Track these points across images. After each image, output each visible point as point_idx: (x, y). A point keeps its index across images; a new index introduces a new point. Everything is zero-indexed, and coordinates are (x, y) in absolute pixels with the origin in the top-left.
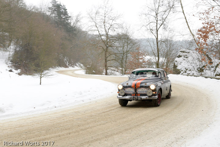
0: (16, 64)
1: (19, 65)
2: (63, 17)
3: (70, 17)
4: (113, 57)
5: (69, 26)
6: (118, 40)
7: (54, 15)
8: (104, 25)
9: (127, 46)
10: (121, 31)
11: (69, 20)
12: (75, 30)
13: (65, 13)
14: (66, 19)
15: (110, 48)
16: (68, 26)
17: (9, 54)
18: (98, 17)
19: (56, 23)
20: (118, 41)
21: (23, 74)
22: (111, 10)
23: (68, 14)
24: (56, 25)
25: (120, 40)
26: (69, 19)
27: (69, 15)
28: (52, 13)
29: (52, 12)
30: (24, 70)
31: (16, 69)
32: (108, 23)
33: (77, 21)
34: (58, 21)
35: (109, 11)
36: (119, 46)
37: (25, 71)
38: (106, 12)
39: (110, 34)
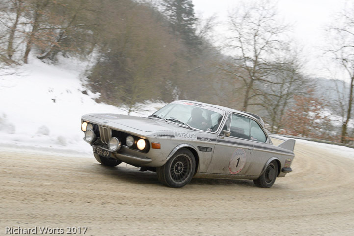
0: (95, 82)
1: (100, 85)
2: (185, 19)
3: (196, 19)
4: (260, 99)
5: (192, 35)
6: (275, 71)
7: (170, 13)
8: (254, 40)
9: (290, 84)
10: (284, 55)
11: (194, 25)
12: (201, 43)
13: (190, 12)
14: (189, 22)
15: (257, 82)
16: (190, 34)
17: (88, 66)
18: (247, 23)
19: (172, 26)
20: (273, 73)
21: (103, 101)
22: (273, 15)
23: (194, 15)
24: (171, 30)
25: (278, 70)
26: (193, 23)
27: (196, 16)
28: (168, 9)
29: (168, 7)
30: (105, 95)
31: (94, 92)
32: (262, 37)
33: (208, 28)
34: (176, 23)
35: (268, 16)
36: (275, 81)
37: (107, 98)
38: (262, 17)
39: (262, 57)
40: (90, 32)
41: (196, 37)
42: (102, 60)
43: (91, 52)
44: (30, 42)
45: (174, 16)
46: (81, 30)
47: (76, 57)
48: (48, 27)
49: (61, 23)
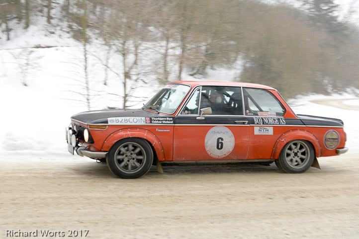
2: (324, 8)
3: (336, 6)
5: (335, 23)
7: (307, 6)
14: (329, 11)
16: (332, 22)
24: (311, 22)
26: (334, 11)
27: (336, 2)
40: (232, 42)
41: (339, 23)
42: (248, 65)
43: (235, 60)
44: (181, 63)
45: (312, 9)
46: (223, 42)
47: (224, 67)
48: (194, 46)
49: (205, 40)
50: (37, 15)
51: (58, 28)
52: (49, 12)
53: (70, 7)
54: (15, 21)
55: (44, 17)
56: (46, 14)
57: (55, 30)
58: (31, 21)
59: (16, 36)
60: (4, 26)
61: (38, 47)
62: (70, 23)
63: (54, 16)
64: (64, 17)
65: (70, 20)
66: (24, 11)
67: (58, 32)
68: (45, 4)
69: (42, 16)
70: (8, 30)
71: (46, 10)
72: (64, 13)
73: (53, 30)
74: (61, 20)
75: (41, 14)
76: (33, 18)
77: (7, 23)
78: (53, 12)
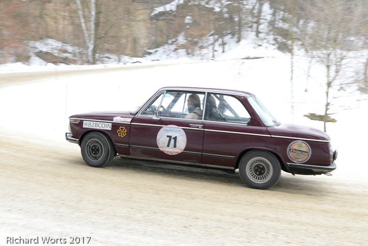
50: (247, 31)
51: (265, 41)
52: (257, 28)
53: (276, 23)
54: (229, 36)
55: (253, 32)
56: (255, 29)
57: (263, 43)
58: (242, 36)
59: (230, 49)
60: (220, 41)
61: (248, 58)
62: (276, 37)
63: (262, 31)
64: (270, 31)
65: (276, 34)
66: (237, 28)
67: (265, 44)
68: (254, 21)
69: (252, 31)
70: (224, 44)
71: (255, 25)
72: (271, 28)
73: (260, 43)
74: (268, 34)
75: (251, 30)
76: (244, 33)
77: (222, 38)
78: (261, 27)
